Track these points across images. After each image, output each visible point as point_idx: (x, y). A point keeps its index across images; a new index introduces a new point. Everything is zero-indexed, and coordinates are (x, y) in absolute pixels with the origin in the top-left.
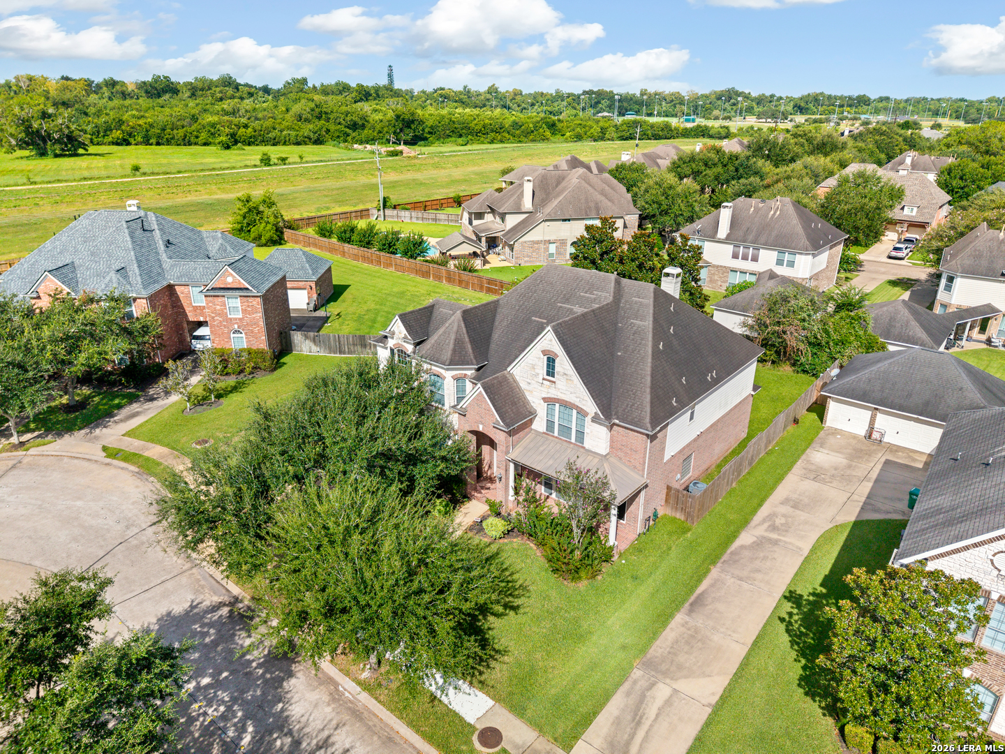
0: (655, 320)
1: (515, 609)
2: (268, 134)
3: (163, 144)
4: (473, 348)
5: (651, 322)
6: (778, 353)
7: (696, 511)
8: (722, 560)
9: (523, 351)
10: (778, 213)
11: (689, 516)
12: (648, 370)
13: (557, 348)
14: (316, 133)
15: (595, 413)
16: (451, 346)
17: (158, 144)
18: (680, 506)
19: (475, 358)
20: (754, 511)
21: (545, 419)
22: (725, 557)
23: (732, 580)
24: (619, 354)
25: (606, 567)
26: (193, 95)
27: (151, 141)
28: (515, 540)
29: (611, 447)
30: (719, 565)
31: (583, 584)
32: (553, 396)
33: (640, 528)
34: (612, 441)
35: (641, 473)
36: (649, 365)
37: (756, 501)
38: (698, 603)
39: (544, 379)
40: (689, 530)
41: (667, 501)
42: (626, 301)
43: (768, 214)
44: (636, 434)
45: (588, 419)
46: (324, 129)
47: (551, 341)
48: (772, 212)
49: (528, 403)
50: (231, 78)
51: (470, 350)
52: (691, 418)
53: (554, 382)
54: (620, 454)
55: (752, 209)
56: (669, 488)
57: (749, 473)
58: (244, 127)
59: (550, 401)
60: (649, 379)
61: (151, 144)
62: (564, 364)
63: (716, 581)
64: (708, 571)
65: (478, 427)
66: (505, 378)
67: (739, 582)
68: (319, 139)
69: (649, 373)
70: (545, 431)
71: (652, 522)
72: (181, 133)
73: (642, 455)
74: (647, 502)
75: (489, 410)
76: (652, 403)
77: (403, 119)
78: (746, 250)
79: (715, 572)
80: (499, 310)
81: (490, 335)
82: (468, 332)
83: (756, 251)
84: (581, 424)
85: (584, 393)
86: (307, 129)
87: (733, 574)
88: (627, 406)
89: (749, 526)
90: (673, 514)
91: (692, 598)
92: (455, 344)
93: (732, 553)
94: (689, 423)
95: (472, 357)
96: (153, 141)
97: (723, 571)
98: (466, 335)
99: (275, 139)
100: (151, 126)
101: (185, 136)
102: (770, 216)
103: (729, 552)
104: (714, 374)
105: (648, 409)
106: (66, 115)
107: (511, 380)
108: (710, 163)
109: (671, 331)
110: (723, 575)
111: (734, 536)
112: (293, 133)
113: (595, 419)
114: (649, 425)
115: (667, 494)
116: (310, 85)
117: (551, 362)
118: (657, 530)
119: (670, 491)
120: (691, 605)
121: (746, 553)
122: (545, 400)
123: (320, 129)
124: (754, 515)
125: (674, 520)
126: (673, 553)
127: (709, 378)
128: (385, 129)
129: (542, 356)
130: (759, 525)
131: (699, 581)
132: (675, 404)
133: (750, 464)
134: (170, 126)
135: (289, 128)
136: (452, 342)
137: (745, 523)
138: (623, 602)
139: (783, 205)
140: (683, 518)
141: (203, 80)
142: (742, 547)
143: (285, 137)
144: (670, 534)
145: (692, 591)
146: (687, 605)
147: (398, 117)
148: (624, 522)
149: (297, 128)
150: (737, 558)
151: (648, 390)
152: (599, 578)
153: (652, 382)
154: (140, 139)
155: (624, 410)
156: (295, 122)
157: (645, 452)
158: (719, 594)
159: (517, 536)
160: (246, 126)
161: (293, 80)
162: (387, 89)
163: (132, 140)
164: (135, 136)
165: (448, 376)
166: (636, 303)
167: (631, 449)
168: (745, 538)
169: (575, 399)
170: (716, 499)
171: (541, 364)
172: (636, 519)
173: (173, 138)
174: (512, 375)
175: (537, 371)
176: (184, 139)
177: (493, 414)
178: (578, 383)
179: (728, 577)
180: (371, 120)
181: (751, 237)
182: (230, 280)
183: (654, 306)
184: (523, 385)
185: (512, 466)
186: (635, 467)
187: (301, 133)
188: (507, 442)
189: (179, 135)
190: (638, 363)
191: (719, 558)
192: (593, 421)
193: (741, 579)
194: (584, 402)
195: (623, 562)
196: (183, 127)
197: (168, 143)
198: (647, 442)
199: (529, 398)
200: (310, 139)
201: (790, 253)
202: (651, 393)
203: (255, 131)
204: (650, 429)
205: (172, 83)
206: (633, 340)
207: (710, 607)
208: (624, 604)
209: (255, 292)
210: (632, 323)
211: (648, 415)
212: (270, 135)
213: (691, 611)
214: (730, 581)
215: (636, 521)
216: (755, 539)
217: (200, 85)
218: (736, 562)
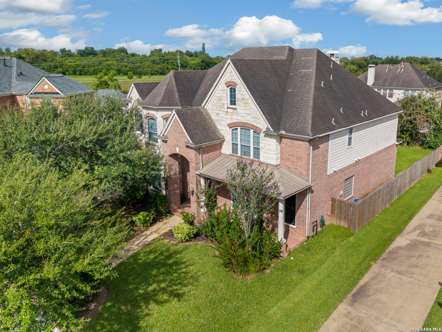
0: (318, 68)
1: (179, 296)
2: (137, 70)
3: (83, 75)
4: (179, 96)
5: (314, 69)
6: (411, 135)
7: (357, 218)
8: (382, 258)
9: (212, 86)
10: (403, 70)
11: (351, 222)
12: (311, 96)
13: (235, 77)
14: (161, 69)
15: (267, 128)
16: (163, 94)
17: (80, 74)
18: (343, 215)
19: (181, 102)
20: (407, 222)
21: (231, 142)
22: (384, 255)
23: (392, 274)
24: (290, 90)
25: (274, 263)
26: (104, 56)
27: (77, 73)
28: (199, 243)
29: (282, 159)
30: (379, 261)
31: (252, 277)
32: (235, 121)
33: (307, 231)
34: (282, 153)
35: (306, 178)
36: (312, 93)
37: (406, 216)
38: (361, 294)
39: (228, 108)
40: (352, 235)
41: (332, 212)
42: (297, 61)
43: (397, 71)
44: (300, 142)
45: (262, 135)
46: (166, 67)
47: (231, 72)
48: (399, 70)
49: (218, 131)
50: (124, 48)
51: (177, 97)
52: (350, 144)
53: (236, 109)
54: (289, 164)
55: (387, 70)
56: (333, 200)
57: (398, 199)
58: (125, 67)
59: (233, 126)
60: (311, 102)
61: (77, 75)
62: (243, 91)
63: (377, 274)
64: (369, 266)
65: (176, 150)
66: (199, 112)
67: (399, 276)
68: (162, 72)
69: (312, 98)
70: (231, 153)
71: (319, 229)
72: (93, 69)
73: (306, 161)
74: (313, 208)
75: (183, 133)
76: (313, 118)
77: (206, 62)
78: (385, 91)
79: (375, 268)
80: (206, 77)
81: (196, 91)
82: (177, 85)
83: (391, 91)
84: (257, 141)
85: (258, 113)
86: (157, 67)
87: (392, 269)
88: (293, 122)
89: (403, 233)
90: (338, 223)
91: (355, 290)
92: (165, 93)
93: (390, 252)
94: (347, 147)
95: (178, 101)
96: (78, 73)
97: (383, 266)
98: (175, 87)
99: (140, 72)
100: (78, 66)
101: (95, 71)
102: (398, 72)
103: (387, 251)
104: (366, 113)
105: (310, 121)
106: (31, 58)
107: (205, 113)
108: (362, 66)
109: (331, 78)
110: (383, 270)
111: (392, 239)
112: (150, 69)
113: (268, 134)
114: (310, 132)
115: (333, 206)
116: (163, 52)
117: (233, 91)
118: (324, 234)
119: (335, 203)
120: (354, 295)
121: (403, 252)
122: (230, 126)
123: (164, 68)
124: (406, 225)
125: (338, 228)
126: (337, 252)
127: (362, 114)
128: (197, 67)
129: (226, 87)
130: (411, 232)
131: (362, 274)
132: (334, 124)
133: (399, 192)
134: (87, 66)
135: (148, 67)
136: (163, 91)
137: (399, 230)
138: (287, 293)
139: (405, 66)
140: (346, 226)
141: (110, 50)
142: (399, 248)
143: (146, 71)
144: (335, 237)
145: (355, 283)
146: (350, 296)
147: (203, 61)
148: (295, 227)
149: (152, 67)
150: (395, 256)
151: (311, 109)
152: (268, 271)
153: (314, 104)
154: (71, 72)
155: (290, 125)
156: (151, 64)
157: (309, 157)
158: (380, 286)
159: (203, 240)
160: (126, 67)
161: (155, 50)
162: (201, 53)
163: (67, 73)
164: (69, 71)
165: (159, 115)
166: (304, 60)
167: (297, 157)
168: (401, 241)
169: (251, 119)
170: (374, 213)
171: (225, 95)
172: (304, 221)
173: (88, 72)
174: (206, 110)
175: (223, 102)
176: (94, 72)
177: (185, 136)
178: (253, 105)
179: (388, 271)
180: (190, 64)
181: (387, 84)
182: (46, 87)
183: (317, 60)
184: (214, 117)
185: (202, 181)
186: (301, 174)
187: (154, 69)
188: (197, 159)
189: (91, 70)
190: (304, 94)
191: (380, 256)
192: (265, 136)
193: (400, 273)
194: (258, 121)
195: (292, 258)
196: (94, 67)
197: (86, 74)
198: (309, 149)
199: (219, 127)
200: (158, 72)
201: (412, 90)
202: (313, 111)
203: (130, 69)
204: (311, 134)
205: (95, 51)
206: (300, 81)
207: (373, 297)
208: (288, 294)
209: (62, 95)
210: (300, 72)
211: (310, 125)
212: (138, 70)
213: (354, 301)
214: (390, 275)
215: (304, 224)
216: (409, 242)
217: (108, 51)
218: (394, 259)
